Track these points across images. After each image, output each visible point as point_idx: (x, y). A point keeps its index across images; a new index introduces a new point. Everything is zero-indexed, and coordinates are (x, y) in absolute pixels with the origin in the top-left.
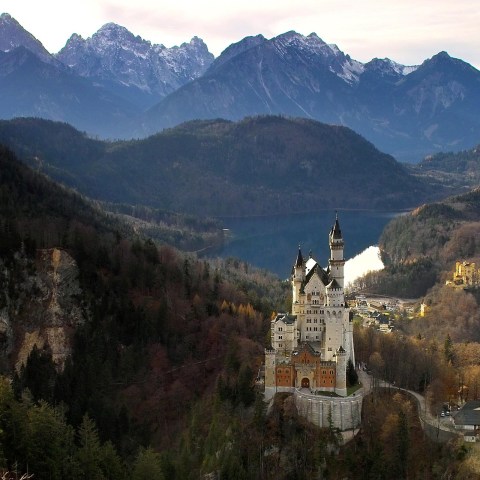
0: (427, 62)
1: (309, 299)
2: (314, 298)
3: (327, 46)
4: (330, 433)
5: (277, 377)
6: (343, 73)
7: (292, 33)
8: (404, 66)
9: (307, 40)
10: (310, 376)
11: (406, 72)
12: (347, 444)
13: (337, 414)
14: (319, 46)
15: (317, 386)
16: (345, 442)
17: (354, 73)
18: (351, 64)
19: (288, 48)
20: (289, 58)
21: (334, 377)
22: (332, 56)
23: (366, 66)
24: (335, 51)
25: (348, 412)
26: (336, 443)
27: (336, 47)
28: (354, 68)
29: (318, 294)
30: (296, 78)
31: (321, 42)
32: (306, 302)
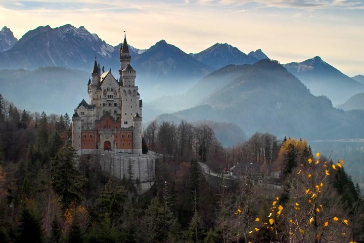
0: (152, 47)
1: (105, 94)
2: (109, 93)
3: (91, 35)
4: (130, 184)
5: (82, 141)
6: (101, 52)
7: (68, 26)
8: (138, 50)
9: (78, 30)
10: (111, 139)
11: (140, 53)
12: (145, 193)
13: (135, 169)
14: (86, 34)
15: (117, 148)
16: (143, 192)
17: (108, 52)
18: (106, 47)
19: (66, 34)
20: (67, 40)
21: (132, 140)
22: (94, 41)
23: (116, 48)
24: (96, 38)
25: (144, 167)
26: (135, 191)
27: (97, 35)
28: (108, 49)
29: (112, 90)
30: (71, 53)
31: (87, 31)
32: (102, 96)
